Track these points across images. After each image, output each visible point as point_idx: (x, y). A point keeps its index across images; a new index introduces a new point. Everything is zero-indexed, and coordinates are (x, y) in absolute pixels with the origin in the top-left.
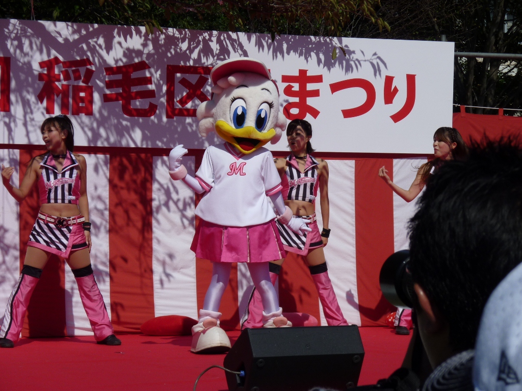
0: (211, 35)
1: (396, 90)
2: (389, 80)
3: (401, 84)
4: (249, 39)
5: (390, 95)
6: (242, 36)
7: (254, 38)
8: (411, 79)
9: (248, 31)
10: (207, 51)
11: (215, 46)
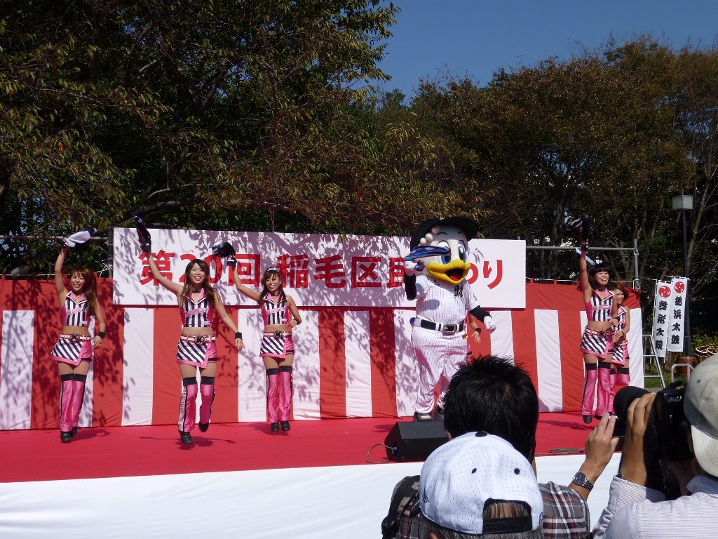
0: (377, 239)
1: (491, 270)
2: (486, 264)
3: (493, 266)
4: (400, 241)
5: (487, 272)
6: (396, 239)
7: (403, 240)
8: (500, 263)
9: (400, 235)
10: (375, 248)
11: (380, 245)
